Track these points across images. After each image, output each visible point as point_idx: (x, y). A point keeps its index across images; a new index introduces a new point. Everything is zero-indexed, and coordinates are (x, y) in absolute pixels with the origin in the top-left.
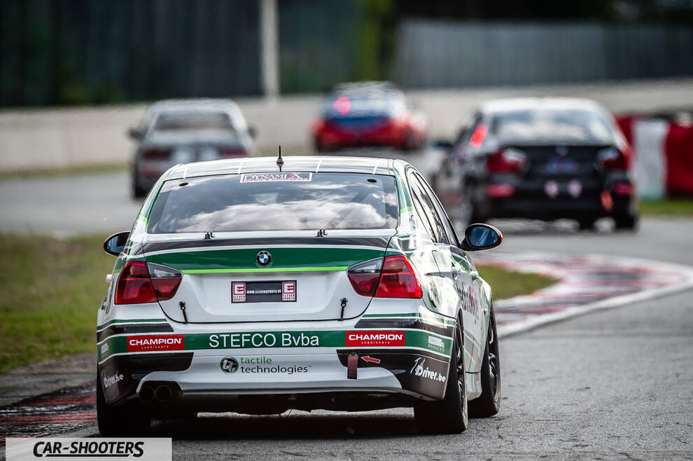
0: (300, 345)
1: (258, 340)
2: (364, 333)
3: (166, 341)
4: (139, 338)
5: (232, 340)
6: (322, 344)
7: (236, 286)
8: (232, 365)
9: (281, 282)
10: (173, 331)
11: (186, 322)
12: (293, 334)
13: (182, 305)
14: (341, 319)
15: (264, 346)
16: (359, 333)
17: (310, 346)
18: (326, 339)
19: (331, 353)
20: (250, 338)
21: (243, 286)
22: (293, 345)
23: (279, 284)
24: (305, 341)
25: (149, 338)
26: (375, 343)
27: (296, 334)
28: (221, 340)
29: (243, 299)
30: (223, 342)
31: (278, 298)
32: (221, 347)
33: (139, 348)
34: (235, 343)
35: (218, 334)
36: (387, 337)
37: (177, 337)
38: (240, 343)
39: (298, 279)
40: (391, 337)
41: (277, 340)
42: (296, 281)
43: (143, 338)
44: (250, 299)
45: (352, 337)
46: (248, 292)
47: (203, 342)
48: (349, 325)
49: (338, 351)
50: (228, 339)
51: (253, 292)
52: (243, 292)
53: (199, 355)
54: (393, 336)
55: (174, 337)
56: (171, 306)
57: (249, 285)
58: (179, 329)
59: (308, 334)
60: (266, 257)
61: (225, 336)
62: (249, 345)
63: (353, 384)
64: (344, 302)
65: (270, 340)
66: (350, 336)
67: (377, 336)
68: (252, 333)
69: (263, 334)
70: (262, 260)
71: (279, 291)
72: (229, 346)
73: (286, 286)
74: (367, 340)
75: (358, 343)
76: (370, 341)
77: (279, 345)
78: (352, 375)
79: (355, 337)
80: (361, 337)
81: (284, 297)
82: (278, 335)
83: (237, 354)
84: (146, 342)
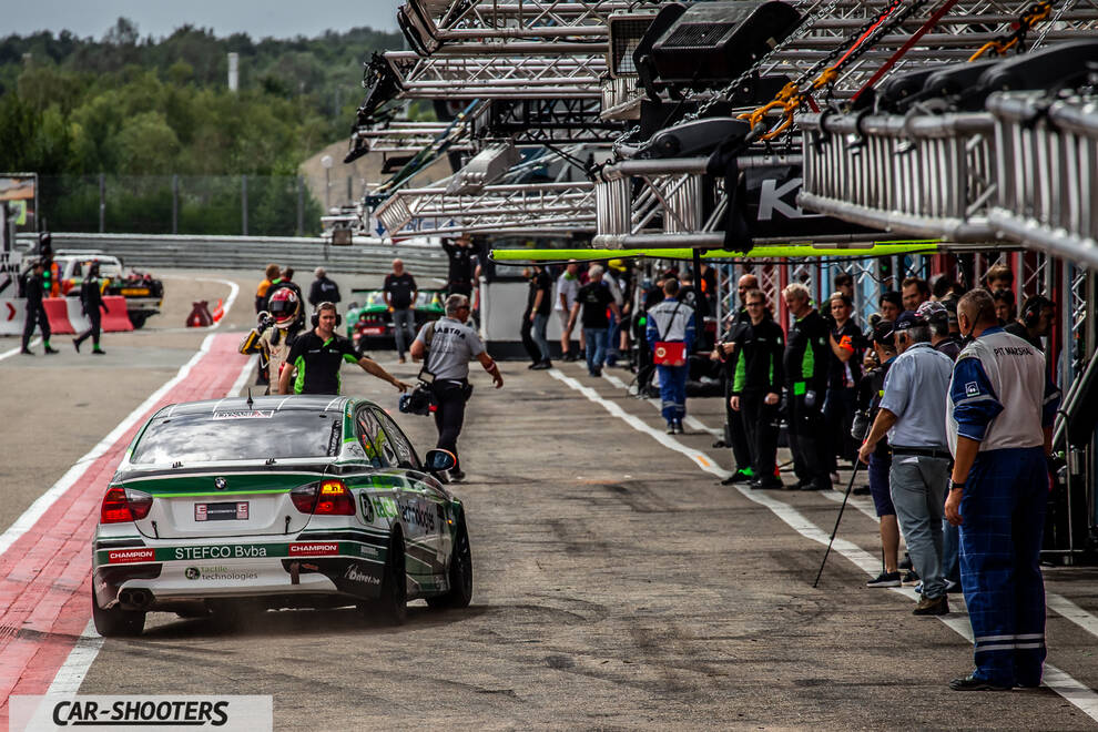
0: (250, 555)
1: (215, 552)
2: (304, 545)
3: (140, 554)
4: (118, 552)
5: (195, 553)
6: (269, 555)
7: (199, 507)
8: (195, 573)
9: (236, 503)
10: (146, 546)
11: (157, 538)
12: (244, 546)
13: (154, 523)
14: (286, 533)
15: (220, 557)
16: (300, 545)
17: (258, 556)
18: (272, 550)
19: (277, 561)
20: (209, 550)
21: (204, 507)
22: (245, 556)
23: (234, 505)
24: (255, 552)
25: (125, 552)
26: (312, 553)
27: (247, 547)
28: (185, 552)
29: (205, 518)
30: (187, 554)
31: (233, 516)
32: (185, 558)
33: (117, 560)
34: (196, 555)
35: (183, 548)
36: (324, 548)
37: (149, 550)
38: (201, 554)
39: (250, 501)
40: (327, 548)
41: (231, 551)
42: (248, 503)
43: (121, 552)
44: (210, 518)
45: (294, 549)
46: (209, 512)
47: (169, 554)
48: (292, 539)
49: (282, 560)
50: (191, 552)
51: (213, 512)
52: (204, 512)
53: (167, 565)
54: (329, 547)
55: (146, 550)
56: (145, 523)
57: (210, 506)
58: (150, 543)
59: (258, 546)
60: (222, 482)
61: (188, 549)
62: (208, 556)
63: (295, 587)
64: (288, 519)
65: (225, 552)
66: (292, 548)
67: (315, 547)
68: (211, 547)
69: (220, 547)
70: (219, 486)
71: (234, 511)
72: (192, 558)
73: (240, 506)
74: (306, 551)
75: (300, 553)
76: (309, 551)
77: (233, 555)
78: (295, 581)
79: (296, 549)
80: (302, 548)
81: (238, 515)
82: (232, 547)
83: (198, 563)
84: (123, 555)
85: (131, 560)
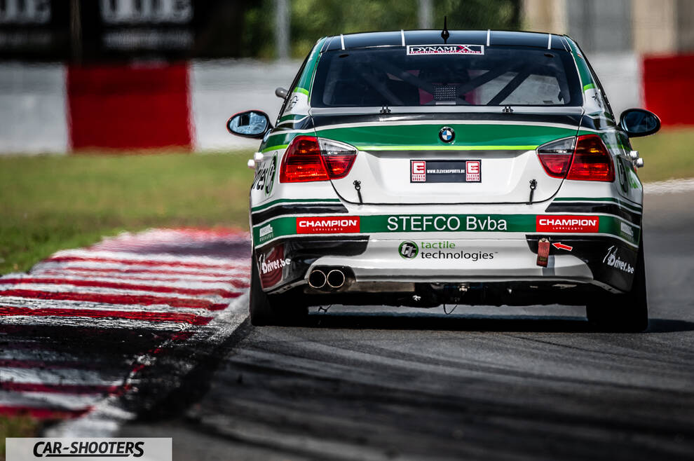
0: (486, 229)
1: (441, 223)
2: (555, 218)
3: (340, 223)
4: (310, 219)
5: (413, 223)
6: (511, 228)
7: (416, 165)
8: (411, 250)
9: (465, 161)
10: (347, 212)
11: (361, 203)
12: (478, 217)
13: (357, 184)
14: (530, 203)
15: (447, 230)
16: (550, 218)
17: (497, 230)
18: (514, 223)
19: (520, 238)
20: (432, 221)
21: (422, 164)
22: (478, 229)
23: (462, 164)
24: (492, 225)
25: (321, 219)
26: (566, 228)
27: (482, 218)
28: (400, 222)
29: (423, 178)
30: (403, 224)
31: (461, 178)
32: (400, 230)
33: (310, 230)
34: (415, 226)
35: (397, 216)
36: (580, 223)
37: (353, 218)
38: (421, 226)
39: (484, 160)
40: (585, 223)
41: (460, 223)
42: (480, 161)
43: (315, 219)
44: (430, 179)
45: (543, 222)
46: (428, 171)
47: (380, 224)
48: (540, 209)
49: (528, 237)
50: (408, 221)
51: (434, 171)
52: (422, 172)
53: (375, 239)
54: (587, 221)
55: (348, 218)
56: (343, 185)
57: (429, 164)
58: (353, 211)
59: (496, 217)
60: (449, 133)
61: (404, 218)
62: (430, 228)
63: (540, 271)
64: (534, 183)
65: (454, 223)
66: (541, 221)
67: (569, 221)
68: (435, 216)
69: (447, 216)
70: (445, 137)
71: (463, 171)
72: (408, 230)
73: (470, 165)
74: (558, 226)
75: (550, 228)
76: (562, 226)
77: (463, 228)
78: (542, 262)
79: (546, 222)
80: (553, 222)
81: (468, 177)
82: (463, 218)
83: (417, 237)
84: (318, 223)
85: (326, 230)
